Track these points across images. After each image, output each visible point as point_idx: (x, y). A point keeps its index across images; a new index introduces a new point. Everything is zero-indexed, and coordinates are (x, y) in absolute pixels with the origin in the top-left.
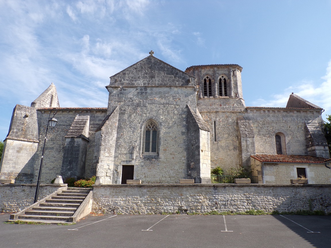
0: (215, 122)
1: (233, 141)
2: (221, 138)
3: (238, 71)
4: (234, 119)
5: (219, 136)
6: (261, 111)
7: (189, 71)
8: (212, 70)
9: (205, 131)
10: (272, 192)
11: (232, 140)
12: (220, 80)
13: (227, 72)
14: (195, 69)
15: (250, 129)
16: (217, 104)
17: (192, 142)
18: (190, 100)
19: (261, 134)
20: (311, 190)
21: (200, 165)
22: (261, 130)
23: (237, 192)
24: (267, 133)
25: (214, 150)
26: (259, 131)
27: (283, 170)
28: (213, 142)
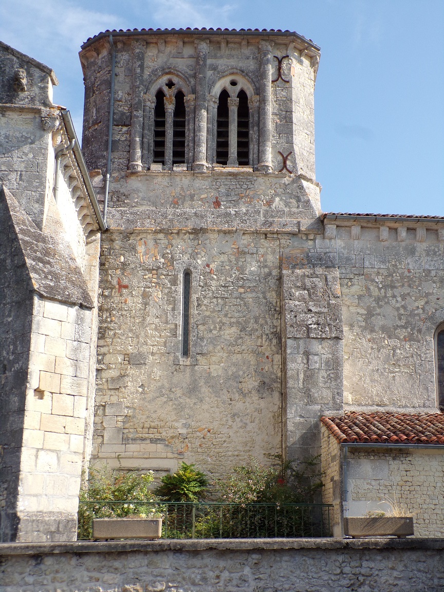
0: (187, 274)
1: (257, 353)
2: (211, 342)
3: (301, 62)
4: (269, 264)
5: (201, 334)
6: (382, 228)
7: (95, 54)
8: (188, 51)
9: (64, 308)
10: (251, 578)
11: (253, 352)
12: (224, 95)
13: (251, 65)
14: (120, 46)
15: (329, 304)
16: (201, 200)
17: (5, 353)
18: (16, 167)
19: (377, 329)
20: (421, 566)
21: (19, 458)
22: (378, 311)
23: (91, 578)
24: (399, 323)
25: (179, 392)
26: (370, 314)
27: (431, 479)
28: (176, 358)
